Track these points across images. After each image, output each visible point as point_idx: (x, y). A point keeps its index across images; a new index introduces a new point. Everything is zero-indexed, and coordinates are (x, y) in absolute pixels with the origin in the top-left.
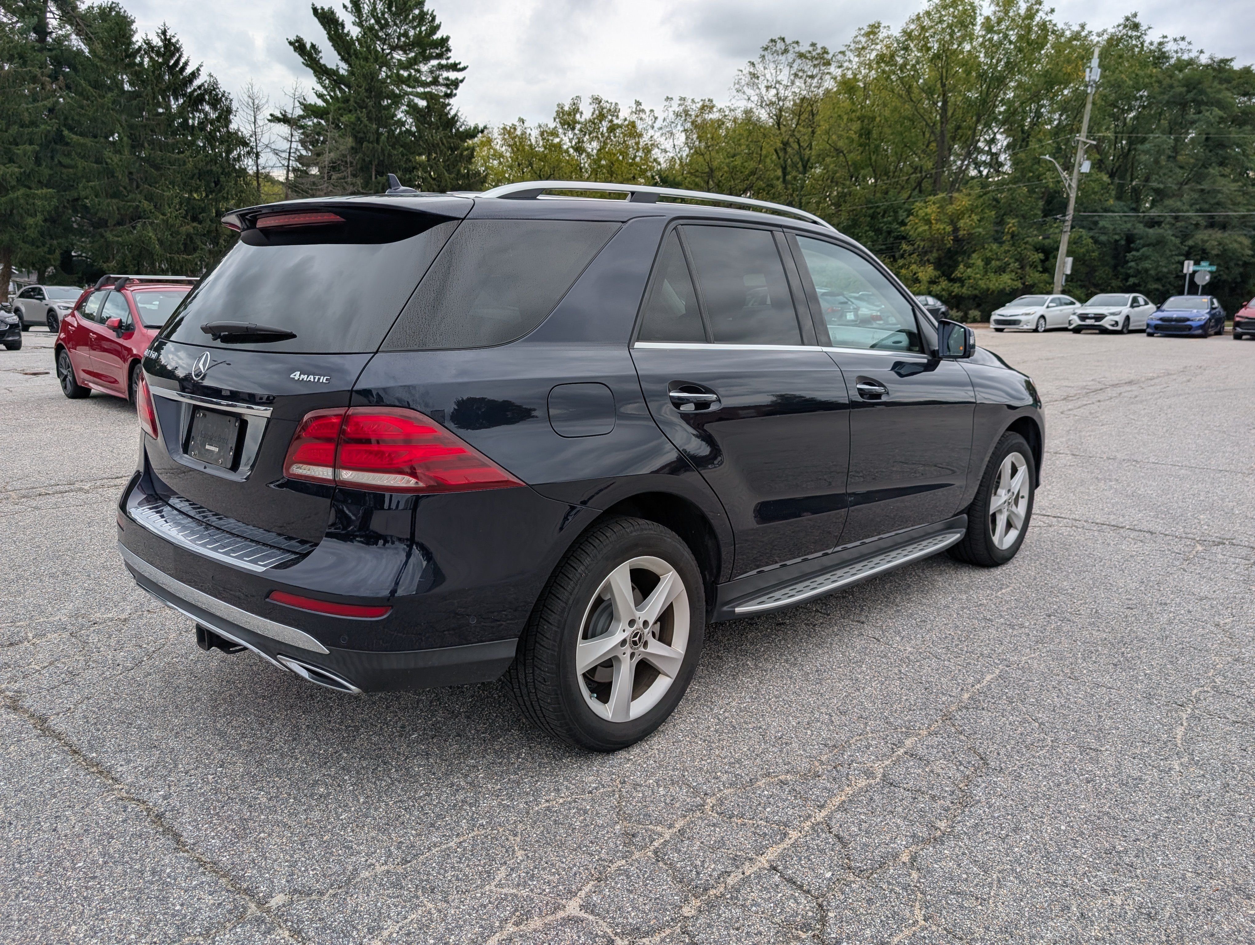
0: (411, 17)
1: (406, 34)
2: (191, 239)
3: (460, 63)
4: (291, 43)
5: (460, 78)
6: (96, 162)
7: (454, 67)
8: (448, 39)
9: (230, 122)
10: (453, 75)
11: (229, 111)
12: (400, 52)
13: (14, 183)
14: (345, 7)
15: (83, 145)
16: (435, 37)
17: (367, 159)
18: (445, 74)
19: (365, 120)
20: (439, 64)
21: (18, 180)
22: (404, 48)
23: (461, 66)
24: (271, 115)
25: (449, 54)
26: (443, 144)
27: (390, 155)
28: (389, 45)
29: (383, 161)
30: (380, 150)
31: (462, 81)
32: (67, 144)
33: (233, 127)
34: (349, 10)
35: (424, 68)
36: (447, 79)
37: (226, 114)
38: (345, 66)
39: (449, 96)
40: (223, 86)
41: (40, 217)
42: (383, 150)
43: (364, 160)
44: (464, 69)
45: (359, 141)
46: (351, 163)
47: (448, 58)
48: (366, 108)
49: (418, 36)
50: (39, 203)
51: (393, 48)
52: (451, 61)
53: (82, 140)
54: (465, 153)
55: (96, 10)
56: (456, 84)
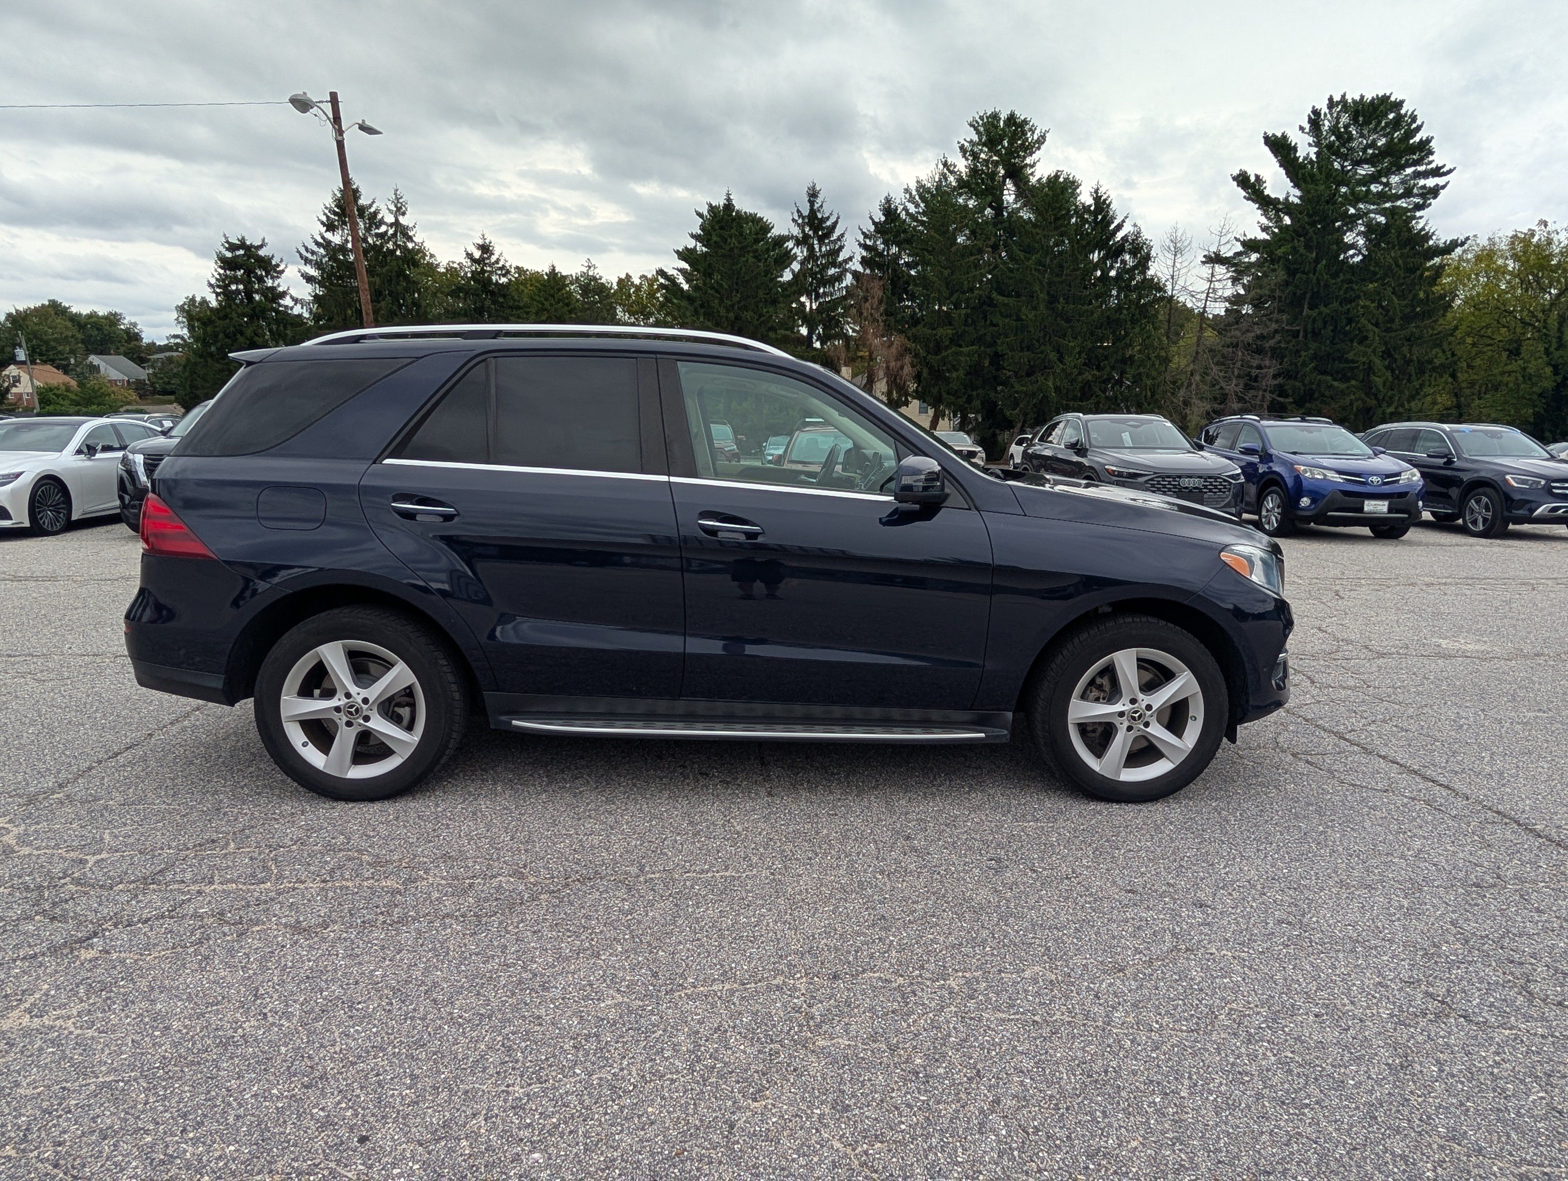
0: (1383, 124)
1: (1373, 145)
2: (1090, 386)
3: (1444, 166)
4: (1234, 179)
5: (1441, 183)
6: (1016, 321)
7: (1437, 172)
8: (1429, 140)
9: (1148, 269)
10: (1431, 182)
11: (1148, 257)
12: (1366, 166)
13: (947, 343)
14: (1302, 129)
15: (1006, 305)
16: (1411, 141)
17: (1299, 292)
18: (1422, 182)
19: (1302, 250)
20: (1414, 172)
21: (951, 340)
22: (1371, 161)
23: (1445, 170)
24: (1205, 256)
25: (1431, 158)
26: (1397, 265)
27: (1326, 286)
28: (1352, 160)
29: (1318, 292)
30: (1314, 281)
31: (1443, 187)
32: (995, 306)
33: (1150, 273)
34: (1307, 130)
35: (1394, 179)
36: (1424, 187)
37: (1144, 262)
38: (1298, 193)
39: (1419, 207)
40: (1146, 235)
41: (961, 372)
42: (1318, 280)
43: (1295, 294)
44: (1450, 172)
45: (1291, 273)
46: (1280, 297)
47: (1430, 163)
48: (1305, 235)
49: (1390, 144)
50: (963, 359)
51: (1358, 163)
52: (1433, 165)
53: (1006, 300)
54: (1427, 274)
55: (1044, 180)
56: (1435, 192)
